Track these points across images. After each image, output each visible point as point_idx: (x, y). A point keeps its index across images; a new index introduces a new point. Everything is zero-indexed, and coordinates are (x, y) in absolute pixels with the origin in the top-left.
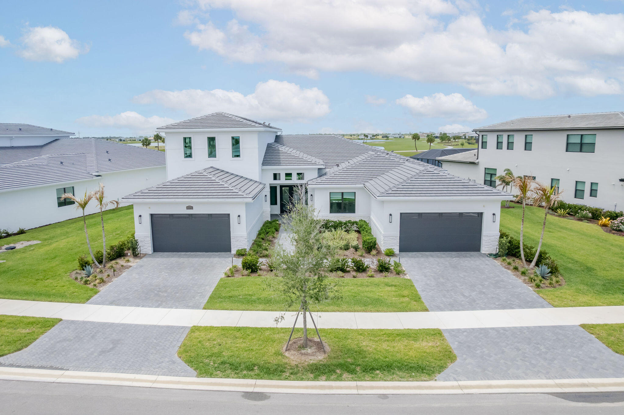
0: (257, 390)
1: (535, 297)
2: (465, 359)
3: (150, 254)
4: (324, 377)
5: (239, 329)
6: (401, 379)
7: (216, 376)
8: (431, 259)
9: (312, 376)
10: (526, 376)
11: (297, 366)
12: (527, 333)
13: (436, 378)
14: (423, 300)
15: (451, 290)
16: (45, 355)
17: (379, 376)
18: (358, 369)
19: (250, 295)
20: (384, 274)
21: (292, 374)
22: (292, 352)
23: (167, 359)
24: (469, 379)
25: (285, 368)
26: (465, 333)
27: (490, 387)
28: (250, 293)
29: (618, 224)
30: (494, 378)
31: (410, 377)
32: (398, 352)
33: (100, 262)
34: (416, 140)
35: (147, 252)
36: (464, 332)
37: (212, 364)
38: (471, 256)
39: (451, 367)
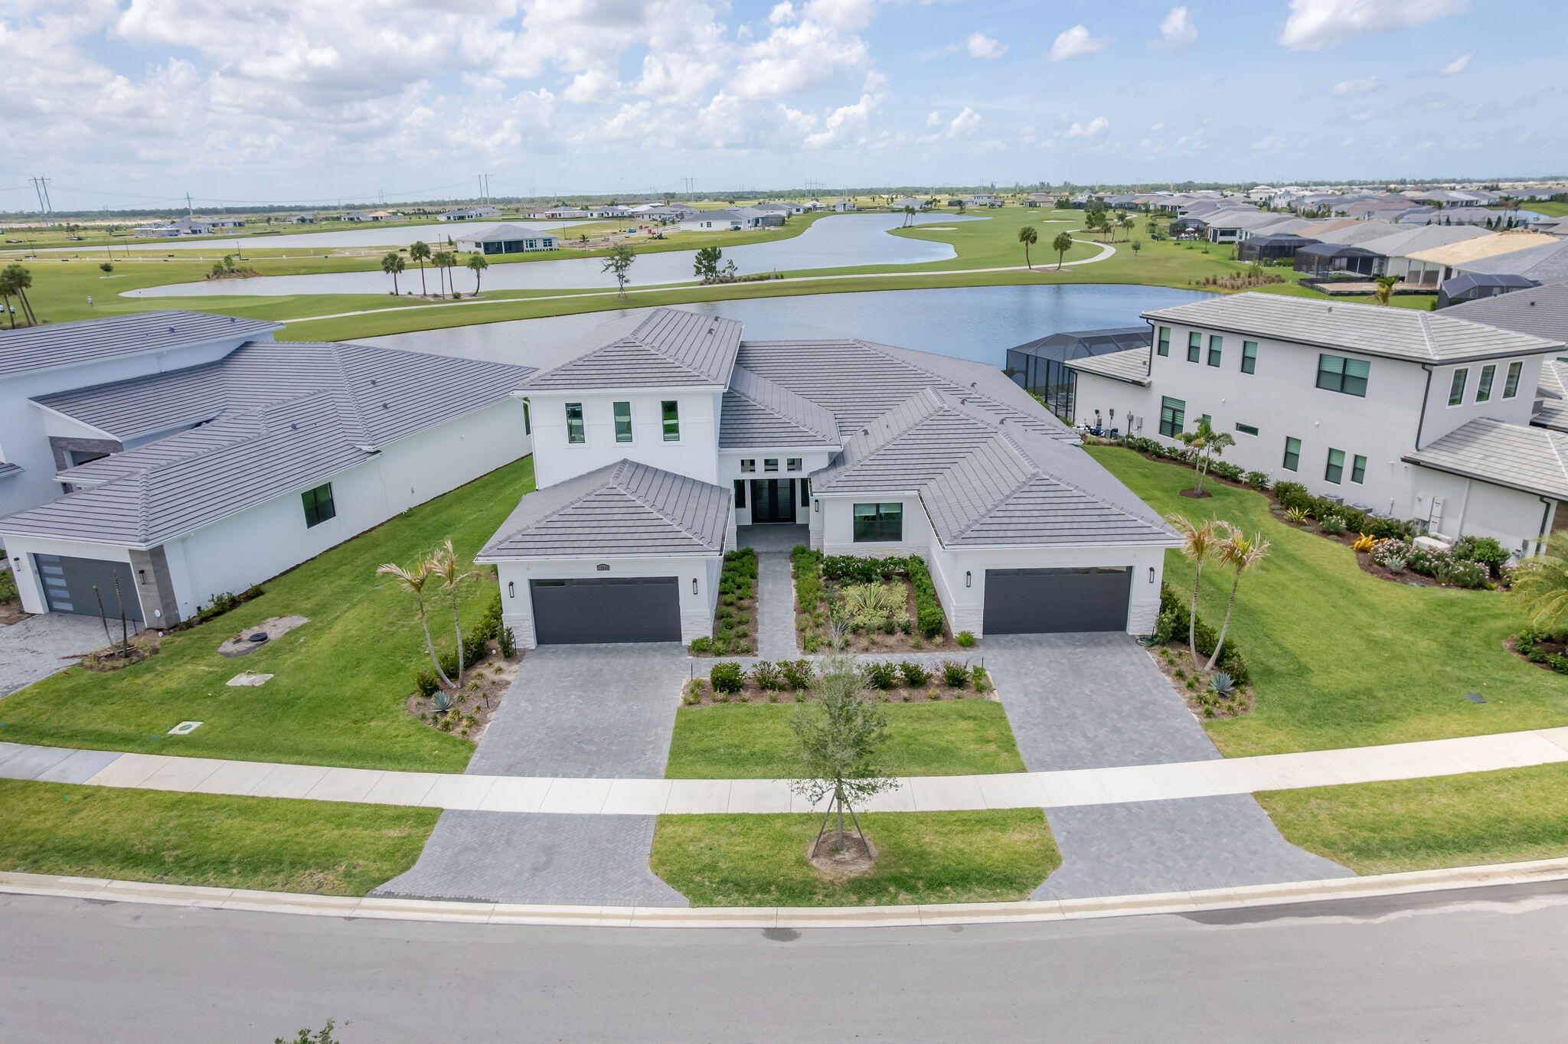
0: (781, 924)
1: (1199, 737)
2: (1074, 863)
3: (533, 650)
4: (872, 901)
5: (734, 818)
6: (982, 898)
7: (718, 904)
8: (1038, 651)
9: (854, 898)
10: (1155, 888)
11: (832, 882)
12: (1172, 812)
13: (1029, 897)
14: (1020, 749)
15: (1066, 725)
16: (449, 878)
17: (950, 895)
18: (920, 884)
19: (736, 746)
20: (957, 692)
21: (826, 896)
22: (822, 859)
23: (637, 879)
24: (1075, 896)
25: (815, 887)
26: (1079, 815)
27: (1102, 907)
28: (736, 742)
29: (1383, 553)
30: (1110, 894)
31: (994, 895)
32: (977, 854)
33: (453, 675)
34: (1030, 244)
35: (527, 647)
36: (1078, 812)
37: (707, 883)
38: (1109, 642)
39: (1054, 876)
